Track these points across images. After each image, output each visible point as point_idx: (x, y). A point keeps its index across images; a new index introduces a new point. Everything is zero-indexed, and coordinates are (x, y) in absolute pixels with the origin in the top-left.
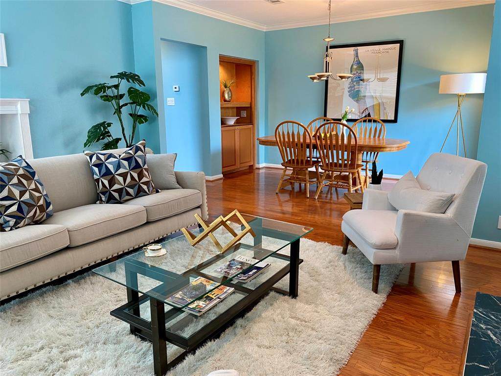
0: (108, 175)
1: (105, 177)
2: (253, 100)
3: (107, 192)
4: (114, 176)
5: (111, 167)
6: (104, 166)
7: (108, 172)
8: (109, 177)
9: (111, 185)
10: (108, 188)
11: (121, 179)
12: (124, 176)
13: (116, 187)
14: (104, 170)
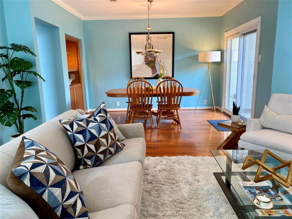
0: (93, 140)
1: (91, 142)
2: (80, 67)
3: (93, 156)
4: (98, 139)
5: (94, 131)
6: (87, 131)
7: (93, 137)
8: (95, 141)
9: (97, 148)
10: (95, 151)
11: (104, 141)
12: (106, 137)
13: (102, 149)
14: (88, 136)
